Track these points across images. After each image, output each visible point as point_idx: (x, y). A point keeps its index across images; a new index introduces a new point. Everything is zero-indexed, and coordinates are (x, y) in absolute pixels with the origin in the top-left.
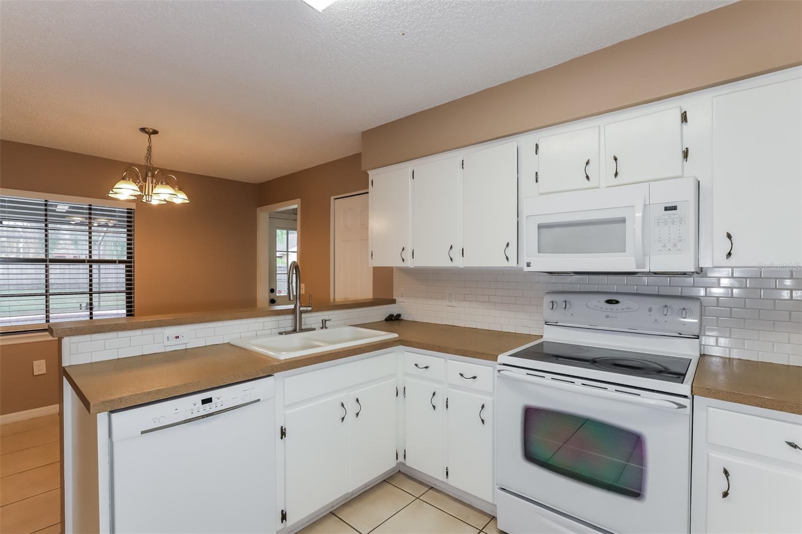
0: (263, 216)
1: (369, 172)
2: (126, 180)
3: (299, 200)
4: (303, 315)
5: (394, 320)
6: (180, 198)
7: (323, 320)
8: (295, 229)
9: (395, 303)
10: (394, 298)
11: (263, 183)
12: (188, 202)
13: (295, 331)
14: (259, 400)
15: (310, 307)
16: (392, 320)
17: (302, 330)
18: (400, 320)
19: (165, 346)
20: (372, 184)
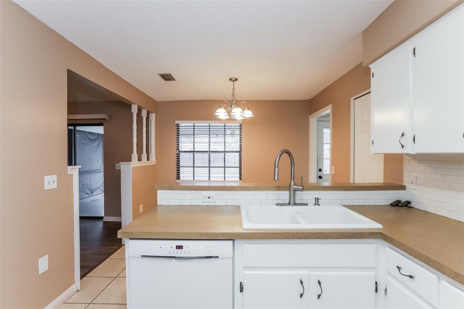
0: (313, 120)
1: (370, 66)
2: (221, 108)
3: (331, 106)
4: (298, 193)
5: (401, 206)
6: (248, 114)
7: (315, 198)
8: (329, 127)
9: (405, 190)
10: (404, 184)
11: (312, 98)
12: (253, 116)
13: (289, 204)
14: (217, 257)
15: (301, 186)
16: (399, 206)
17: (295, 204)
18: (410, 207)
19: (203, 202)
20: (373, 77)
